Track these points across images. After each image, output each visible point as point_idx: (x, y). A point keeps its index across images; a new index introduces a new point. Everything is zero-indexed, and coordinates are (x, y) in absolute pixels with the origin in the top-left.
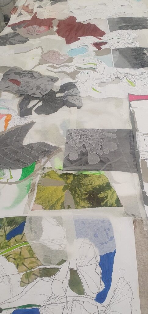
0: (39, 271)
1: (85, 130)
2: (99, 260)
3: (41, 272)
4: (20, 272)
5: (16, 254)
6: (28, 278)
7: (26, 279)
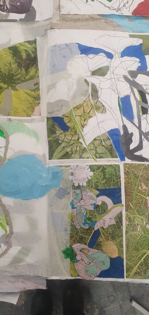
0: (93, 99)
2: (83, 55)
3: (94, 98)
4: (95, 115)
5: (81, 120)
6: (99, 107)
7: (100, 109)
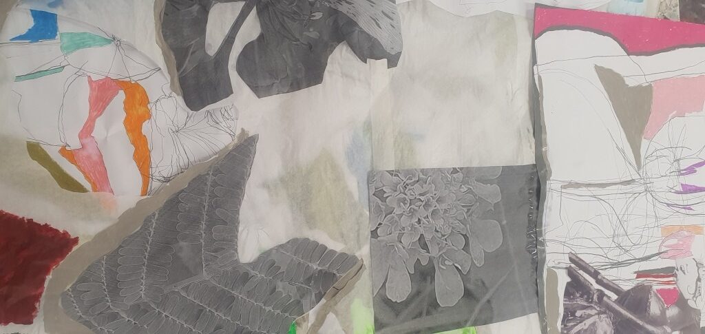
1: (421, 176)
